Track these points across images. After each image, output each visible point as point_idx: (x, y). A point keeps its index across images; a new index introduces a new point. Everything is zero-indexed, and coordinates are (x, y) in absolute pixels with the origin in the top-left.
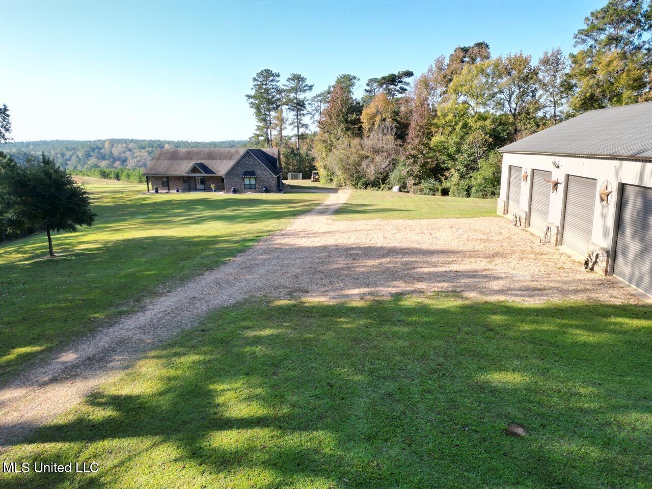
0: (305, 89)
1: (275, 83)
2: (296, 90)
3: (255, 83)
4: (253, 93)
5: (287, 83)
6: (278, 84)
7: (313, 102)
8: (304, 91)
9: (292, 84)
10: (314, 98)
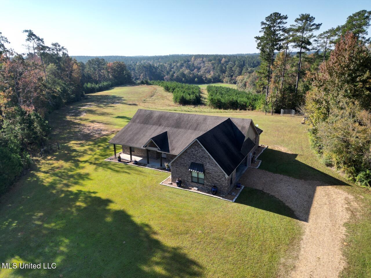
0: (312, 28)
1: (282, 25)
2: (302, 29)
3: (264, 26)
4: (262, 35)
5: (295, 23)
6: (285, 26)
7: (320, 39)
8: (311, 30)
9: (300, 24)
10: (321, 35)
